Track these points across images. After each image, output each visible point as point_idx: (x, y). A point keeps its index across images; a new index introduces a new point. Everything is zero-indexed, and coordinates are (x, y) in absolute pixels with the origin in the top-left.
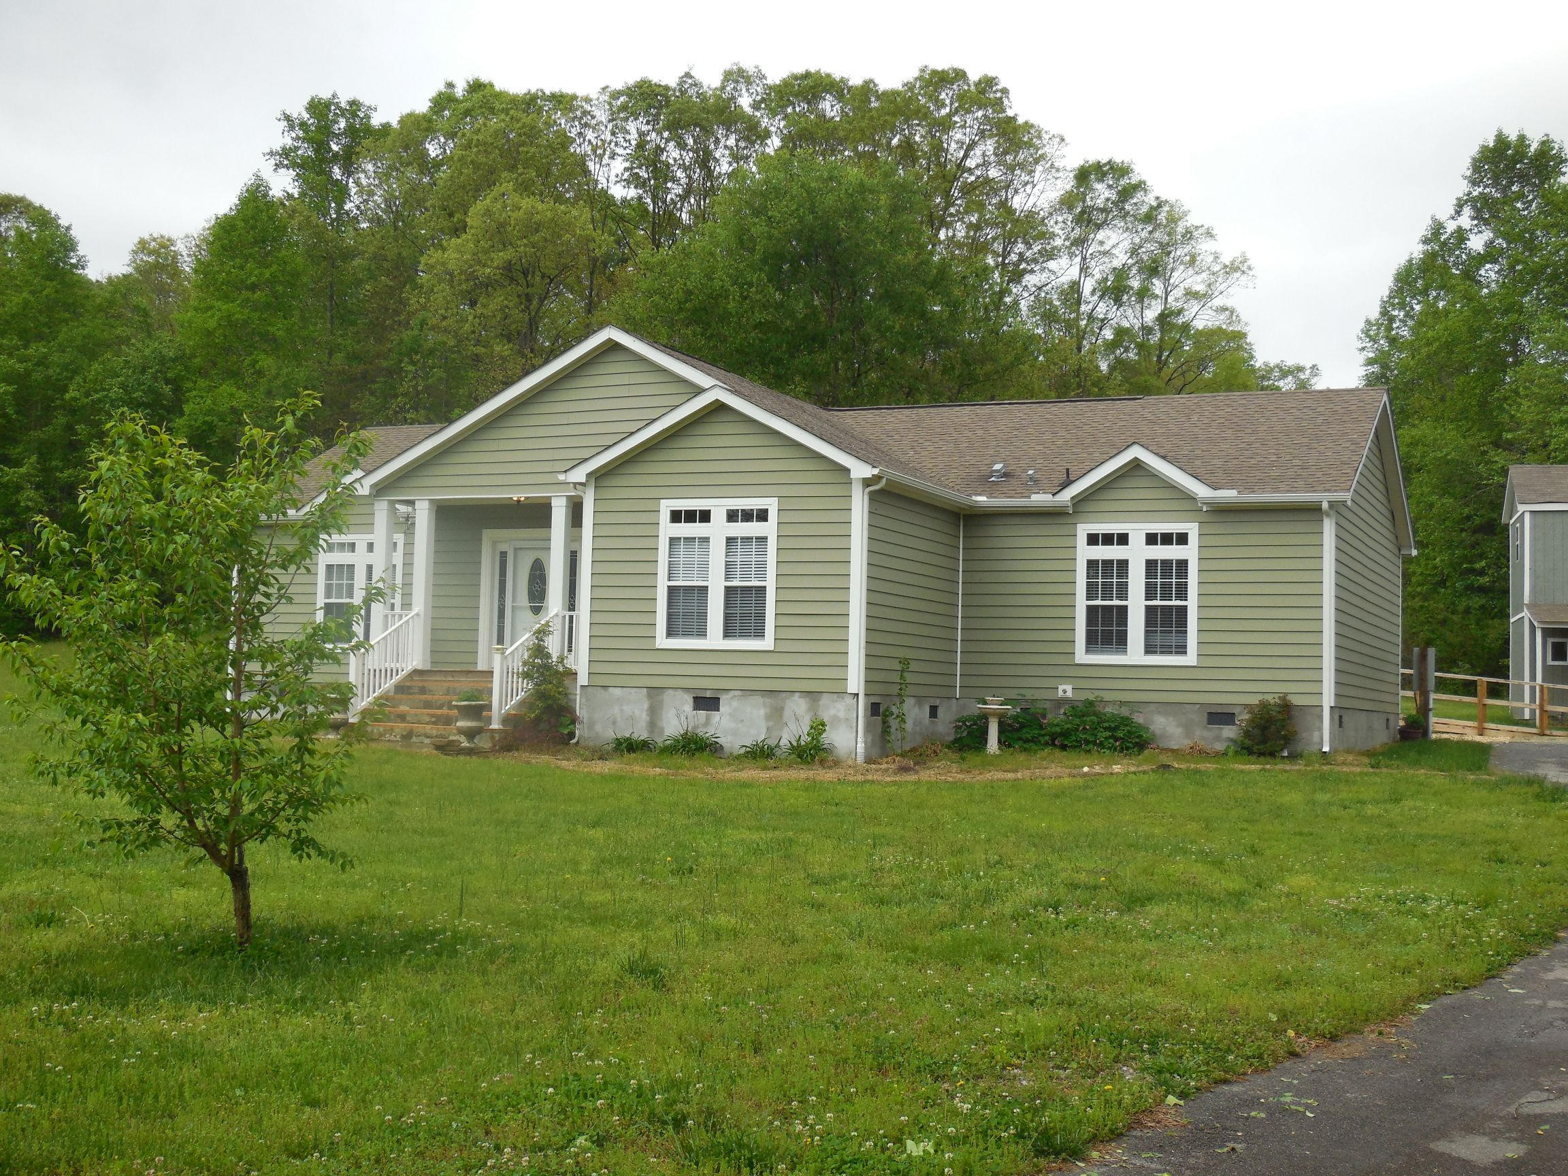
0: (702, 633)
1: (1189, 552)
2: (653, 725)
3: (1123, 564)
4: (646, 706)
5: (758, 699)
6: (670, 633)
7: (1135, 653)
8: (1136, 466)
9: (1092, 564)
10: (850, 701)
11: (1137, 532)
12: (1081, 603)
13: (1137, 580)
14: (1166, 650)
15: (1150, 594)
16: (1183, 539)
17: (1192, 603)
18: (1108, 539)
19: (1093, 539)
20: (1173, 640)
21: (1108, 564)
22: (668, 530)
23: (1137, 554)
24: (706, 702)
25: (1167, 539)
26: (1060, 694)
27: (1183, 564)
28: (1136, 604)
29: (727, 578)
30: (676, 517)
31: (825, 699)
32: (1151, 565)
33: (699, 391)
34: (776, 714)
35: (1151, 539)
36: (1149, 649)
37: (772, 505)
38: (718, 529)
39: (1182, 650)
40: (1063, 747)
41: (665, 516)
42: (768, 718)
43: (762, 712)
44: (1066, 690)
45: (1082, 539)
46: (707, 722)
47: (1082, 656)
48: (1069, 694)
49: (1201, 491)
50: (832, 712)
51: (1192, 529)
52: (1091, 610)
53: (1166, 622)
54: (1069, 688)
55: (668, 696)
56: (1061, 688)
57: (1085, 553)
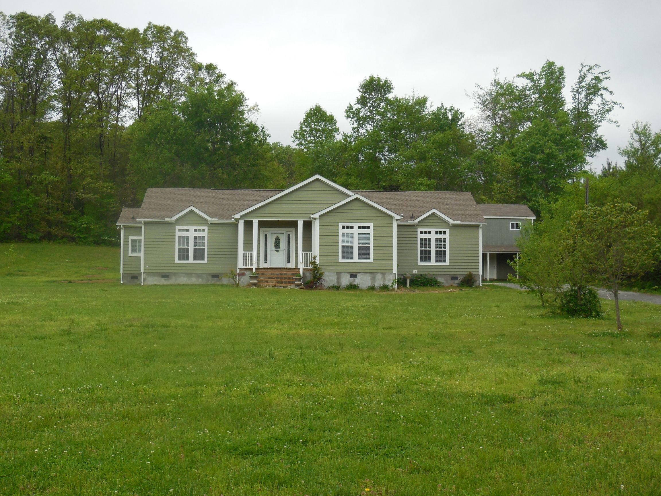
0: (352, 258)
1: (447, 236)
2: (338, 282)
3: (430, 239)
4: (336, 277)
5: (368, 275)
6: (343, 258)
7: (433, 262)
8: (433, 214)
9: (422, 239)
10: (394, 275)
11: (433, 231)
12: (419, 249)
13: (433, 243)
14: (441, 261)
15: (437, 247)
16: (445, 233)
17: (447, 249)
18: (426, 233)
19: (422, 233)
20: (443, 258)
21: (426, 239)
22: (341, 231)
23: (433, 237)
24: (353, 276)
25: (441, 233)
26: (414, 273)
27: (445, 239)
28: (433, 250)
29: (359, 244)
30: (343, 227)
31: (387, 275)
32: (437, 239)
33: (349, 196)
34: (373, 279)
35: (437, 233)
36: (437, 261)
37: (371, 225)
38: (356, 231)
39: (445, 261)
40: (424, 286)
41: (340, 227)
42: (371, 279)
43: (370, 278)
44: (415, 272)
45: (419, 232)
46: (354, 281)
47: (419, 263)
48: (416, 273)
49: (451, 221)
50: (389, 278)
51: (447, 230)
52: (421, 251)
53: (441, 254)
54: (416, 271)
55: (342, 274)
56: (414, 271)
57: (420, 236)
